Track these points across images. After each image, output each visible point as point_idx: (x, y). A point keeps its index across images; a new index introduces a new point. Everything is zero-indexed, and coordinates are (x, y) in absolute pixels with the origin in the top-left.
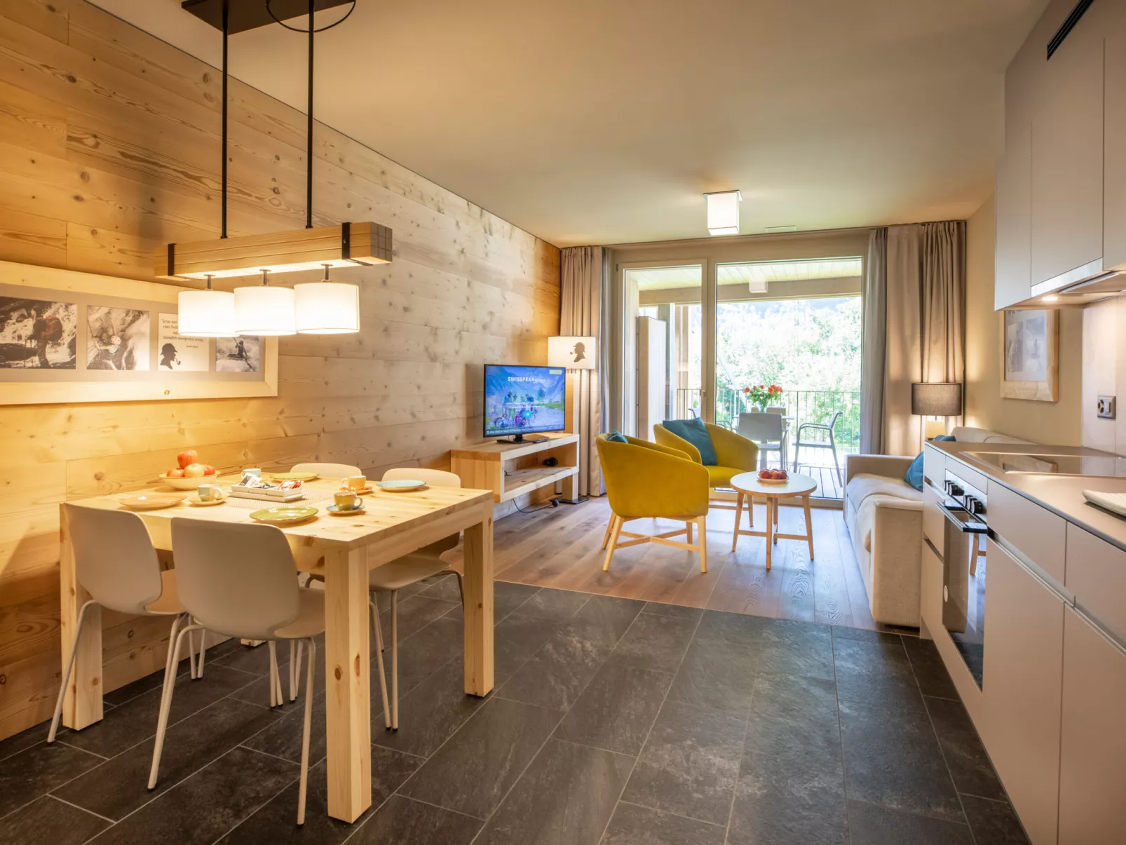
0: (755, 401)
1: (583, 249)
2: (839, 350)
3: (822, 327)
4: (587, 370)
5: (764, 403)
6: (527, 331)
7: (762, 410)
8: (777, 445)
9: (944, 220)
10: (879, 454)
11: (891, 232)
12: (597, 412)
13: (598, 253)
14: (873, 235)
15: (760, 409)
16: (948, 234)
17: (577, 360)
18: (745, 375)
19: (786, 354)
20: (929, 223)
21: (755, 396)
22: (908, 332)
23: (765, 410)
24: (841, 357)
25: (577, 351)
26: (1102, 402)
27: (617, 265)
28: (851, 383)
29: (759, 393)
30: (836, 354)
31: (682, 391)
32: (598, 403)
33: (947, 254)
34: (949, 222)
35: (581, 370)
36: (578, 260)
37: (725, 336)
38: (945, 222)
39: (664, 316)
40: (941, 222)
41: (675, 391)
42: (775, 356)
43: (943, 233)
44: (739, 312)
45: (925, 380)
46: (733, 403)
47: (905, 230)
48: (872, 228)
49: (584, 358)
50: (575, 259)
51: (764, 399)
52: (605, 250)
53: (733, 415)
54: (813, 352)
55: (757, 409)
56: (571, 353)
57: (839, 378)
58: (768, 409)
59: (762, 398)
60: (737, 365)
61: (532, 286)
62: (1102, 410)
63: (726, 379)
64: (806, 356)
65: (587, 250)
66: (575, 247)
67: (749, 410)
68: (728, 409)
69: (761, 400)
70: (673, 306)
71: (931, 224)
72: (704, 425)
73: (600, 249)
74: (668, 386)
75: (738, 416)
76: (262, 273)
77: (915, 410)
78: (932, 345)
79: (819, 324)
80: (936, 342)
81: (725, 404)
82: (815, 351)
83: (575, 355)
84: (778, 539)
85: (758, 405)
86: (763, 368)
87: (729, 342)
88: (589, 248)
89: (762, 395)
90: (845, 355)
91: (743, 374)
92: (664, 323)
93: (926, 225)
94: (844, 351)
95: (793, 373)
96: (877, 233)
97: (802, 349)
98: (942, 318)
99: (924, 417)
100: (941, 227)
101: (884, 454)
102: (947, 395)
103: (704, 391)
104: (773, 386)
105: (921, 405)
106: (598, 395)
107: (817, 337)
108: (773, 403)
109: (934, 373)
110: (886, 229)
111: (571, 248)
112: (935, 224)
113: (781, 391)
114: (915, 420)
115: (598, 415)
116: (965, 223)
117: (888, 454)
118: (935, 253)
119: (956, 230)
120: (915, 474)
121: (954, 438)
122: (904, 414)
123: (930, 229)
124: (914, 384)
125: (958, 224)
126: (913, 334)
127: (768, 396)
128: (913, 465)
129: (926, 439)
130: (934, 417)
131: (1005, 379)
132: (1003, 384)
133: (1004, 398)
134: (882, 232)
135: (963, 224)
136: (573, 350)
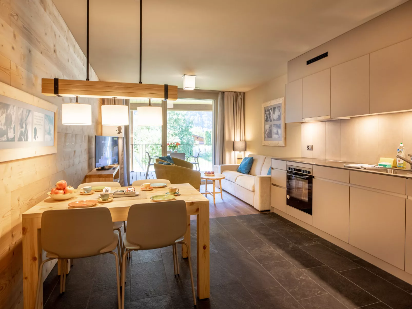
0: (171, 148)
5: (174, 149)
7: (173, 152)
10: (222, 164)
11: (226, 94)
14: (220, 94)
17: (119, 133)
20: (236, 92)
21: (171, 146)
22: (230, 126)
25: (119, 129)
26: (309, 146)
29: (172, 146)
32: (122, 151)
34: (241, 92)
40: (239, 92)
43: (239, 95)
45: (235, 141)
47: (229, 93)
48: (220, 92)
49: (121, 133)
56: (116, 130)
62: (309, 148)
72: (171, 158)
76: (114, 98)
77: (234, 149)
78: (237, 130)
83: (118, 131)
84: (207, 195)
89: (173, 146)
98: (240, 122)
99: (235, 152)
100: (239, 93)
101: (224, 164)
102: (242, 145)
103: (163, 145)
104: (177, 143)
106: (122, 148)
108: (177, 149)
109: (238, 139)
110: (224, 92)
113: (179, 145)
114: (233, 152)
115: (122, 156)
117: (225, 164)
118: (237, 101)
119: (242, 95)
120: (243, 169)
121: (253, 158)
122: (230, 151)
123: (236, 94)
124: (233, 142)
125: (243, 93)
126: (232, 126)
127: (175, 147)
128: (240, 167)
129: (237, 159)
130: (239, 152)
131: (264, 140)
132: (263, 142)
133: (263, 146)
134: (223, 93)
135: (244, 93)
136: (117, 129)
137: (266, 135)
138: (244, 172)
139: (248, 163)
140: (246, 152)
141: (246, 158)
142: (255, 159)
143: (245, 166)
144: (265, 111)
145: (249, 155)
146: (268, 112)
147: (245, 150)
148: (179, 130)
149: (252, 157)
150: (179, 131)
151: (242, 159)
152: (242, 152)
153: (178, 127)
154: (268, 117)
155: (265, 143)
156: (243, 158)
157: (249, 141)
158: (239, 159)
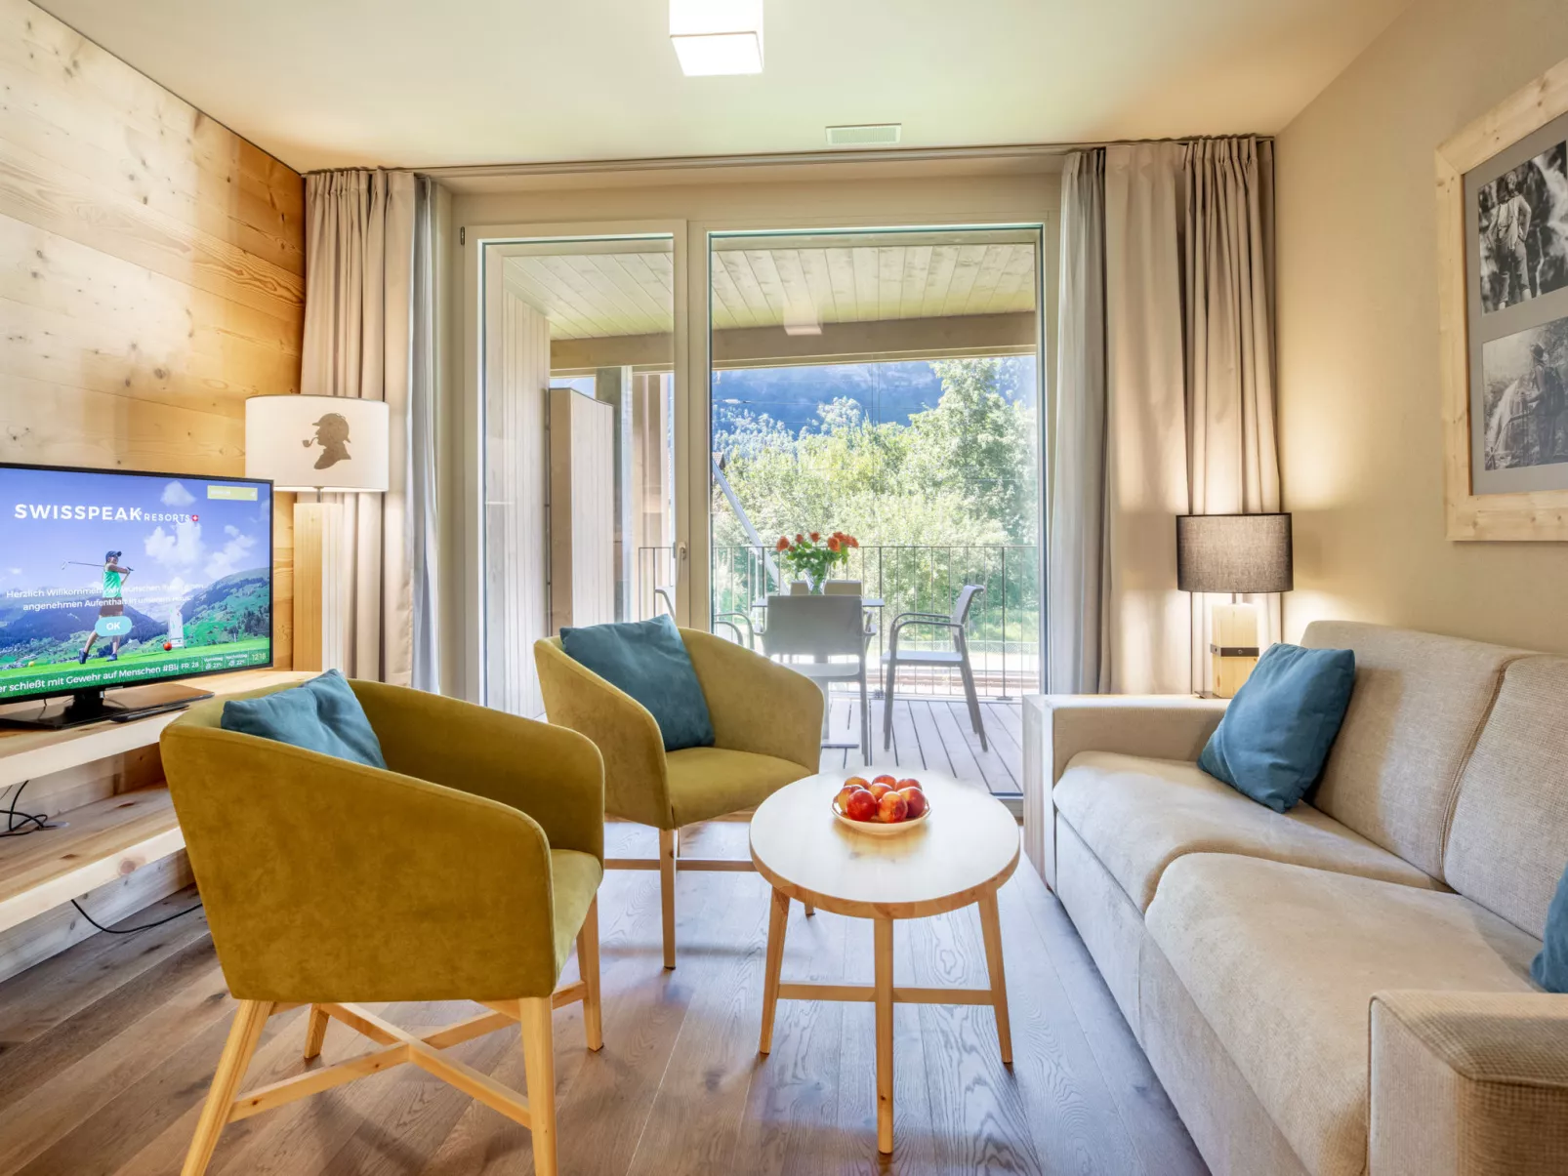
0: (800, 567)
1: (363, 176)
2: (916, 487)
3: (887, 450)
4: (373, 494)
5: (819, 573)
6: (160, 374)
7: (816, 587)
8: (850, 667)
9: (1230, 134)
11: (1116, 160)
12: (401, 607)
13: (404, 188)
14: (1072, 165)
15: (810, 586)
16: (1237, 165)
17: (325, 462)
18: (772, 527)
19: (834, 493)
20: (1196, 139)
21: (801, 556)
22: (1156, 396)
23: (822, 586)
24: (919, 497)
25: (323, 438)
27: (463, 230)
28: (935, 538)
29: (808, 551)
30: (910, 492)
31: (650, 551)
32: (406, 584)
33: (1236, 209)
34: (1239, 138)
35: (357, 495)
36: (350, 206)
37: (739, 464)
38: (1230, 138)
39: (610, 394)
40: (1222, 138)
41: (634, 551)
42: (818, 496)
43: (1227, 162)
44: (760, 431)
45: (1197, 507)
46: (753, 575)
47: (1146, 155)
48: (1072, 149)
49: (348, 457)
50: (342, 204)
51: (819, 564)
52: (423, 183)
53: (753, 594)
54: (876, 491)
55: (804, 585)
56: (307, 444)
57: (917, 530)
58: (829, 585)
59: (814, 561)
60: (759, 512)
61: (186, 249)
63: (742, 536)
64: (865, 496)
65: (375, 180)
66: (341, 171)
67: (785, 590)
68: (745, 584)
69: (813, 566)
70: (627, 374)
71: (1201, 141)
72: (677, 635)
73: (410, 177)
74: (618, 543)
75: (765, 602)
78: (1213, 425)
79: (884, 446)
80: (1220, 418)
81: (741, 575)
82: (878, 487)
83: (318, 450)
85: (805, 576)
86: (798, 517)
87: (745, 475)
88: (379, 172)
89: (815, 555)
90: (924, 493)
91: (768, 526)
92: (610, 409)
93: (1191, 143)
94: (923, 488)
95: (847, 524)
96: (1082, 157)
97: (860, 485)
98: (1233, 363)
99: (1198, 596)
100: (1222, 149)
101: (1109, 691)
102: (1257, 541)
103: (682, 545)
104: (838, 535)
105: (1206, 567)
106: (405, 561)
107: (880, 466)
108: (838, 572)
109: (1218, 494)
110: (1101, 151)
111: (331, 172)
112: (1209, 142)
113: (855, 544)
114: (1179, 601)
115: (405, 614)
116: (1272, 143)
118: (1211, 209)
119: (1254, 157)
120: (1245, 757)
121: (1350, 655)
122: (1154, 591)
123: (1199, 154)
124: (1179, 518)
125: (1258, 144)
126: (1169, 400)
127: (829, 557)
128: (1226, 730)
129: (1214, 649)
130: (1228, 597)
131: (1471, 493)
132: (1463, 503)
133: (1458, 543)
134: (1094, 158)
135: (1268, 144)
136: (311, 433)
137: (1493, 441)
138: (1263, 792)
139: (1296, 699)
140: (1287, 594)
141: (1284, 654)
142: (1370, 673)
143: (1270, 729)
144: (1475, 209)
145: (1316, 629)
146: (1518, 201)
147: (1285, 582)
148: (1001, 495)
149: (1342, 647)
150: (1002, 499)
151: (1252, 652)
152: (1256, 596)
153: (1000, 481)
154: (1522, 251)
155: (1482, 521)
156: (1263, 648)
157: (1315, 514)
158: (1227, 652)
